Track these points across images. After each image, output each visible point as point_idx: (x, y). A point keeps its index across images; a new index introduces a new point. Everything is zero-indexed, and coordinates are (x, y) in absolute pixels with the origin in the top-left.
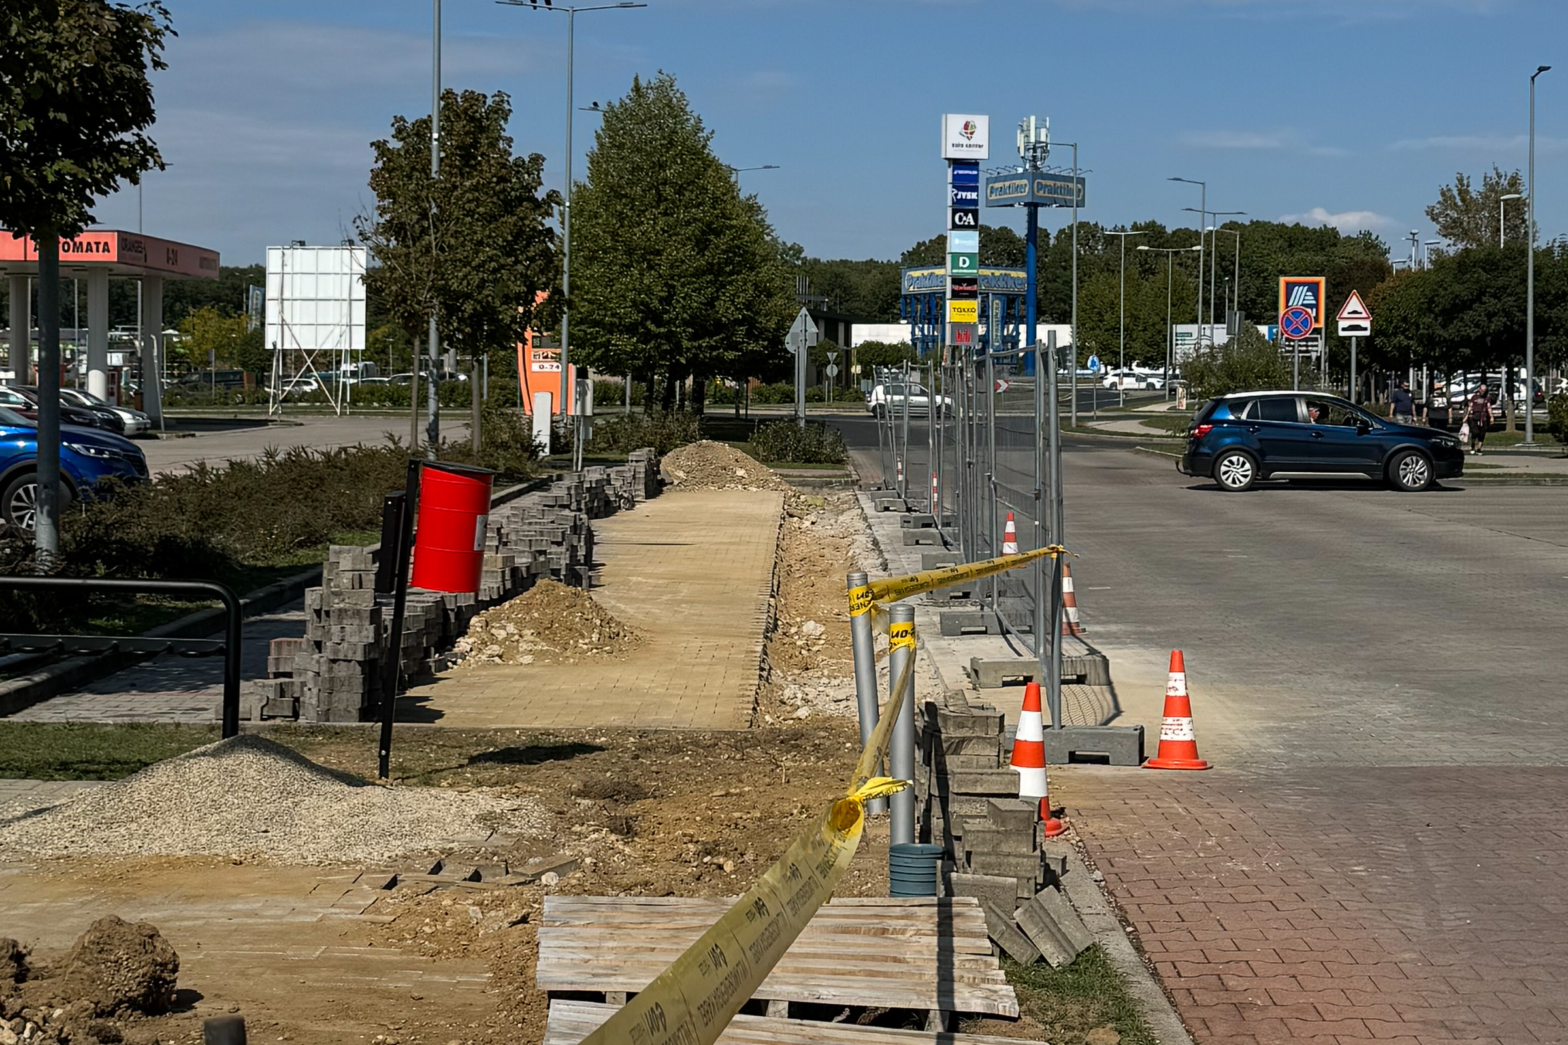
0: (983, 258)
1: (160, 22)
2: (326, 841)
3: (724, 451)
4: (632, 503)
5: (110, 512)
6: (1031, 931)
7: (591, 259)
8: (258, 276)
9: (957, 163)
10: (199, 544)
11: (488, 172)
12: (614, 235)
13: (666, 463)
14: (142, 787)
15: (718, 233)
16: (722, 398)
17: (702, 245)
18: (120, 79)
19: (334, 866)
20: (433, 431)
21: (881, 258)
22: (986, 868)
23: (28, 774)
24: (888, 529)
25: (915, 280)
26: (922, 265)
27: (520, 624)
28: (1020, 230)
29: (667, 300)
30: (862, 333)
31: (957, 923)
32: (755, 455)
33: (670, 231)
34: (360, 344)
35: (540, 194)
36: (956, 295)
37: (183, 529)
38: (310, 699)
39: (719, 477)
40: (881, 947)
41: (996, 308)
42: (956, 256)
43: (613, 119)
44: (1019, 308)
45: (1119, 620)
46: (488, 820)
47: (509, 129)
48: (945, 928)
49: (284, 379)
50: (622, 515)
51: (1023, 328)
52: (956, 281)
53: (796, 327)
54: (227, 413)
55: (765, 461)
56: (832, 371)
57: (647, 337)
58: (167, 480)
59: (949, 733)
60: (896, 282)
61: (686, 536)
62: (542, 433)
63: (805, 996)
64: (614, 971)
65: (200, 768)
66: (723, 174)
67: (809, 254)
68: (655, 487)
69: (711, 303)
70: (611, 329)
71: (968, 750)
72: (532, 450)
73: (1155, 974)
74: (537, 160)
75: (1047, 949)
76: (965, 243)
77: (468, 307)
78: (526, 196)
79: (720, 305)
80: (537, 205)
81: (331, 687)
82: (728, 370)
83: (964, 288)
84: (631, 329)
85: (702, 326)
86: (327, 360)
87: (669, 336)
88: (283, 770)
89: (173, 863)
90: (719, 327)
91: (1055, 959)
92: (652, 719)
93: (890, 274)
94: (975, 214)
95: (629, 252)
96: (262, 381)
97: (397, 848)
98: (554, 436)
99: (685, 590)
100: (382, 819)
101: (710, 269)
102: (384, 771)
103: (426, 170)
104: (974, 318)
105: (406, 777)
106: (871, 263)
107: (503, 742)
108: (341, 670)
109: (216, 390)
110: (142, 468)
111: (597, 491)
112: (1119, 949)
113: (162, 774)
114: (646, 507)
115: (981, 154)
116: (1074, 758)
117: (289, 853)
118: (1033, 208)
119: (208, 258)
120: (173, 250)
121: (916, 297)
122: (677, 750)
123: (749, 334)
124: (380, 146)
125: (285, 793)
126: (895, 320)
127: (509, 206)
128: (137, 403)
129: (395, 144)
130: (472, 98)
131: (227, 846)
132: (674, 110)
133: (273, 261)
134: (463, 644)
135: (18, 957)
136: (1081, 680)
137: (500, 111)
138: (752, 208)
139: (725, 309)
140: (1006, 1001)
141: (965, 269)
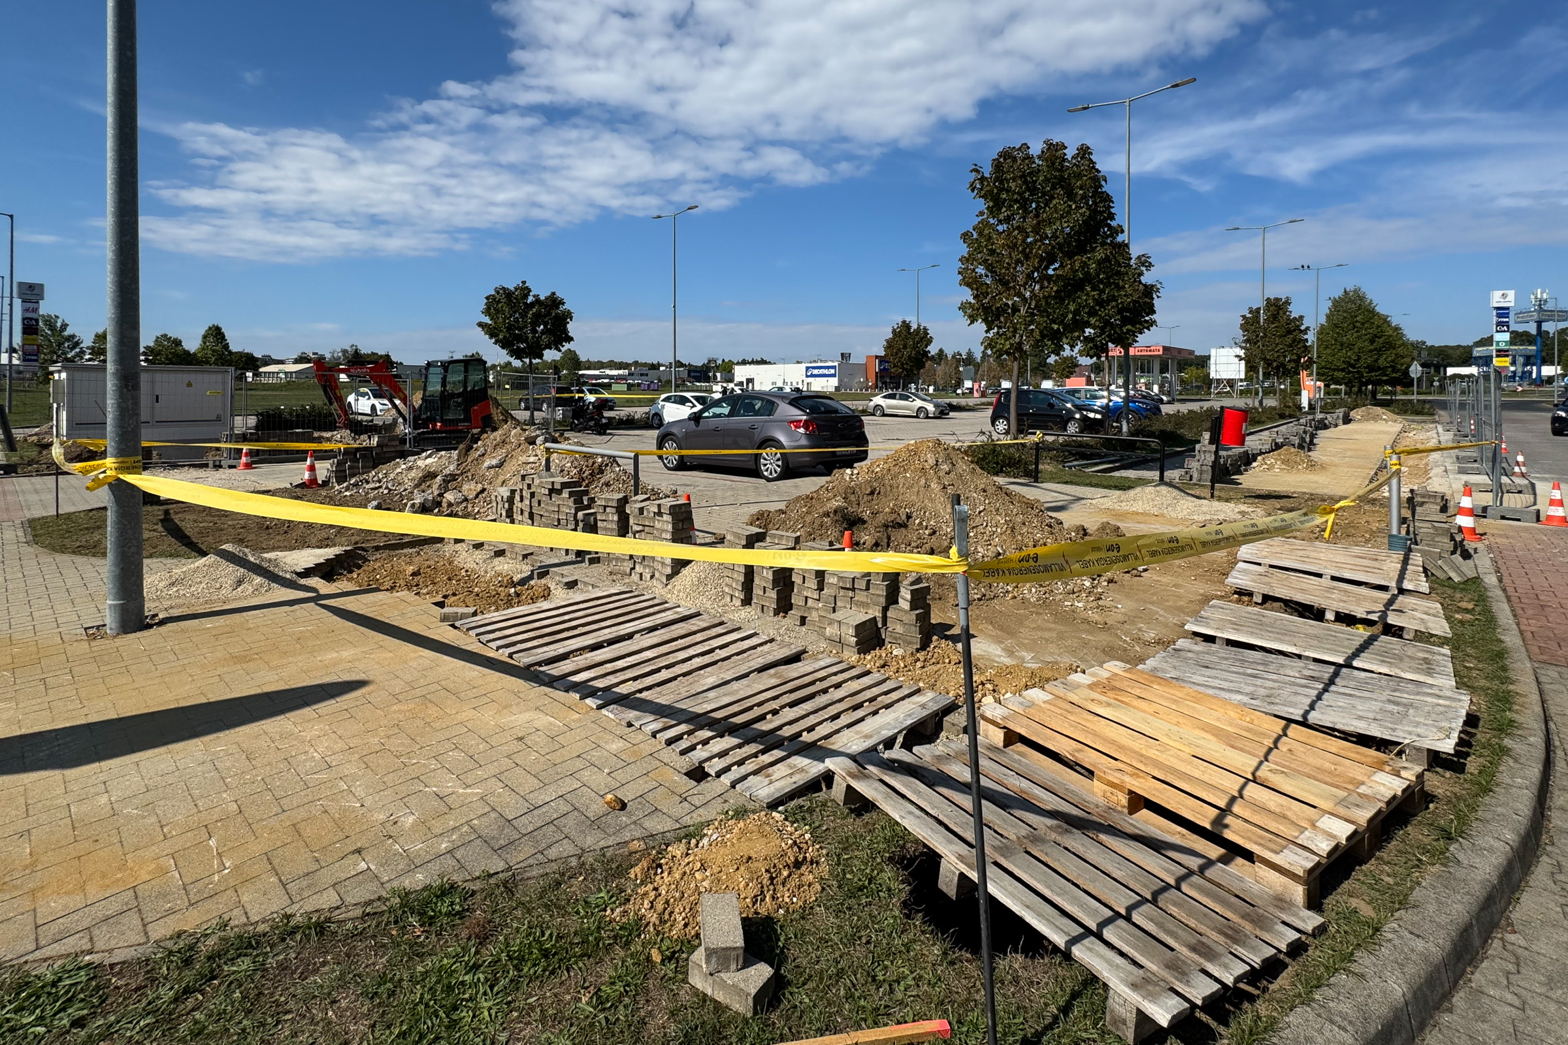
0: (1512, 342)
1: (1159, 286)
2: (1185, 512)
3: (1379, 410)
4: (1336, 426)
5: (1147, 422)
6: (1446, 569)
7: (1326, 348)
8: (1209, 357)
9: (1498, 308)
10: (1172, 433)
11: (1283, 321)
12: (1336, 340)
13: (1352, 414)
14: (1132, 493)
15: (1379, 337)
16: (1386, 393)
17: (1372, 342)
18: (1145, 303)
19: (1187, 520)
20: (1261, 402)
21: (1464, 344)
22: (1428, 545)
23: (1105, 487)
24: (1447, 437)
25: (1478, 352)
26: (1484, 345)
27: (1276, 460)
28: (1534, 331)
29: (1358, 360)
30: (1451, 371)
31: (1410, 562)
32: (1393, 412)
33: (1359, 337)
34: (1243, 376)
35: (1303, 328)
36: (1498, 356)
37: (1169, 427)
38: (1195, 475)
39: (1376, 418)
40: (1376, 564)
41: (1521, 360)
42: (1498, 343)
43: (1336, 303)
44: (1532, 360)
45: (1549, 472)
46: (1243, 513)
47: (1290, 308)
48: (1405, 562)
49: (1216, 388)
50: (1332, 429)
51: (1534, 368)
52: (1498, 351)
53: (1412, 369)
54: (1198, 397)
55: (1398, 414)
56: (1436, 384)
57: (1350, 372)
58: (1167, 414)
59: (1418, 499)
60: (1471, 352)
61: (1356, 437)
62: (1305, 403)
63: (1337, 574)
64: (1265, 557)
65: (1149, 489)
66: (1385, 320)
67: (1429, 344)
68: (1347, 420)
69: (1376, 361)
70: (1334, 370)
71: (1426, 506)
72: (1300, 408)
73: (1504, 590)
74: (1301, 317)
75: (1453, 575)
76: (1503, 337)
77: (1275, 364)
78: (1297, 328)
79: (1380, 362)
80: (1301, 331)
81: (1201, 472)
82: (1386, 383)
83: (1501, 353)
84: (1343, 370)
85: (1371, 368)
86: (1231, 383)
87: (1358, 372)
88: (1176, 492)
89: (1137, 513)
90: (1379, 369)
91: (1457, 579)
92: (1320, 491)
93: (1468, 350)
94: (1508, 327)
95: (1342, 345)
96: (1210, 388)
97: (1208, 517)
98: (1310, 404)
99: (1349, 453)
100: (1204, 509)
101: (1375, 349)
102: (1212, 496)
103: (1258, 322)
104: (1507, 364)
105: (1220, 499)
106: (1459, 346)
107: (1262, 493)
108: (1205, 468)
109: (1195, 390)
110: (1160, 411)
111: (1322, 421)
112: (1491, 580)
113: (1138, 490)
114: (1342, 427)
115: (1512, 304)
116: (1503, 518)
117: (1173, 515)
118: (1539, 323)
119: (1191, 352)
120: (1180, 351)
121: (1480, 357)
122: (1324, 500)
123: (1393, 371)
124: (1244, 317)
125: (1175, 498)
126: (1470, 365)
127: (1289, 332)
128: (1169, 394)
129: (1249, 315)
130: (1277, 300)
131: (1155, 511)
132: (1362, 298)
133: (1213, 352)
134: (1254, 464)
135: (1084, 530)
136: (1520, 492)
137: (1288, 302)
138: (1397, 329)
139: (1382, 362)
140: (1424, 587)
141: (1502, 346)
